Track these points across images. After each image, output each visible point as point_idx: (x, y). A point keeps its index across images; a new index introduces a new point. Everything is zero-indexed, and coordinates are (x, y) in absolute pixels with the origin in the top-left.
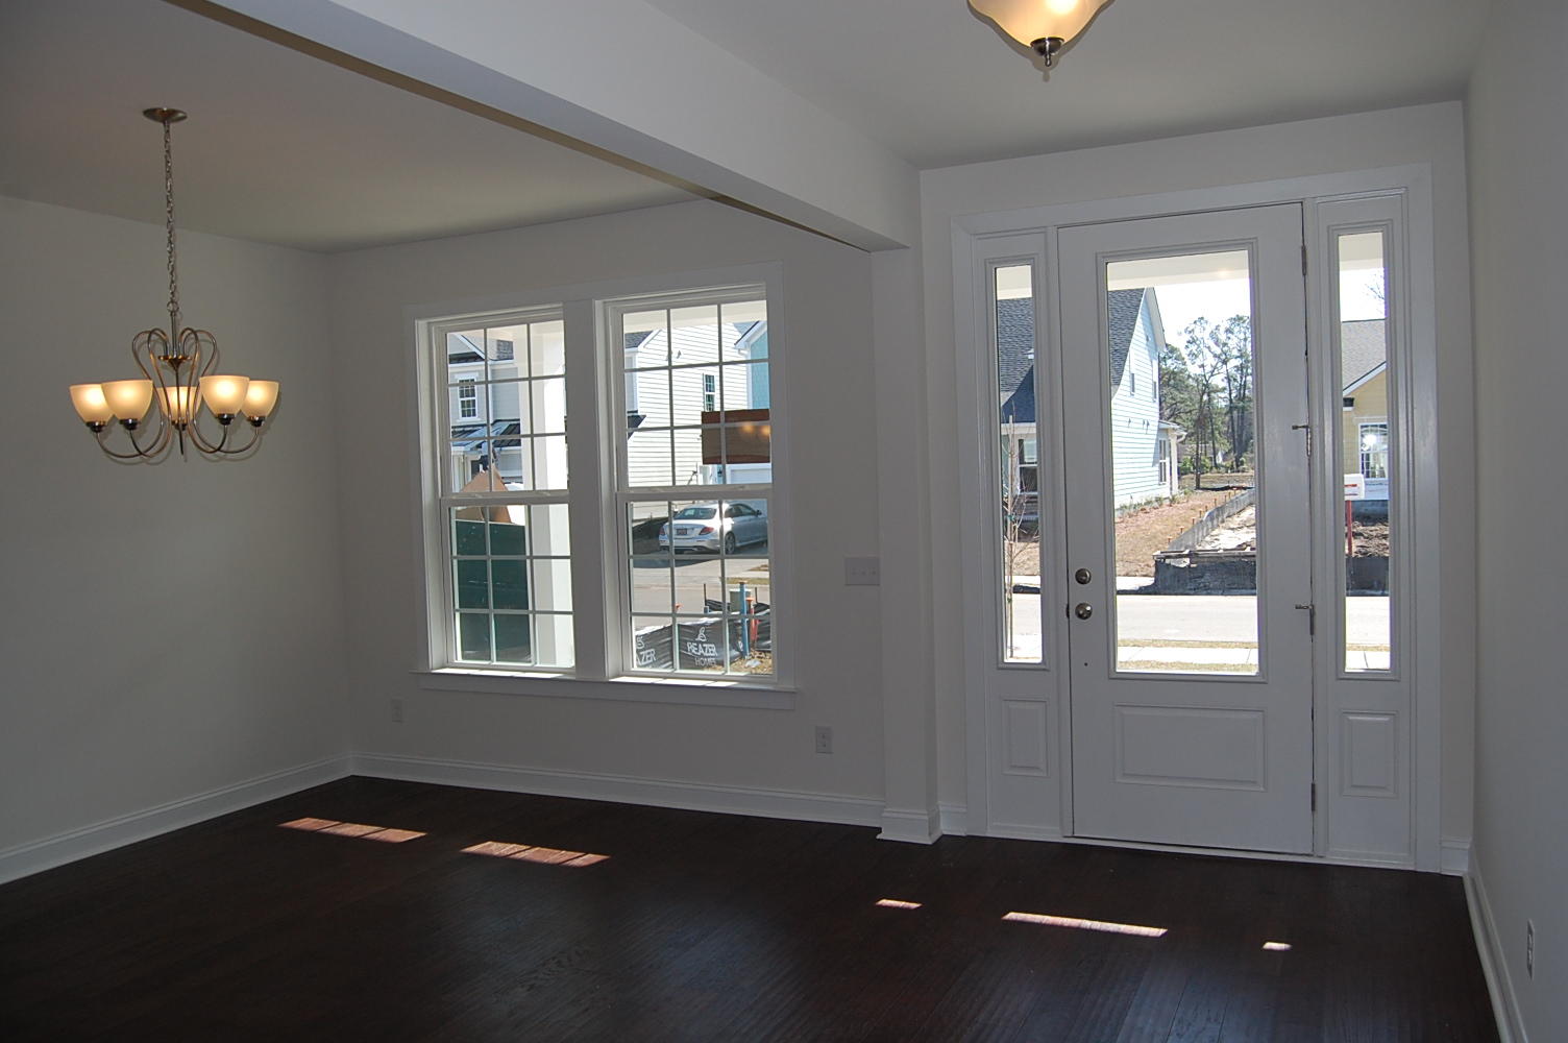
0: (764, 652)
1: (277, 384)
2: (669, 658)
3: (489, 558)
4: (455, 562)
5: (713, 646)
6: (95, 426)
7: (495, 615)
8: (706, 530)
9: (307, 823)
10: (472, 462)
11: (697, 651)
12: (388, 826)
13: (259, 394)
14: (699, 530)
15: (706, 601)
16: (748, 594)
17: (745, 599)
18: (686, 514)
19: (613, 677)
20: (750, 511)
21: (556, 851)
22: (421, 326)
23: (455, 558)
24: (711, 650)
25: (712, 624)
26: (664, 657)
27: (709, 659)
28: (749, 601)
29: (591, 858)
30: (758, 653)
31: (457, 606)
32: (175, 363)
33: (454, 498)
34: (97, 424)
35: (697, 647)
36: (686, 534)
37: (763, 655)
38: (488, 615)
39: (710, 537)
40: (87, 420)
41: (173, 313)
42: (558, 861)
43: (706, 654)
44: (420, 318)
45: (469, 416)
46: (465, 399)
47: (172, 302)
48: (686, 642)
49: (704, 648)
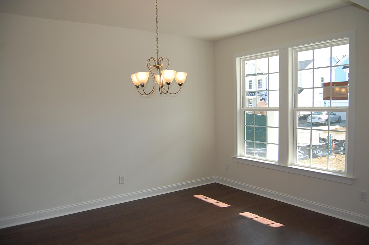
0: (336, 154)
1: (186, 73)
2: (308, 154)
3: (255, 126)
4: (245, 127)
5: (321, 151)
6: (137, 86)
7: (256, 143)
8: (320, 118)
9: (200, 197)
10: (260, 99)
11: (316, 152)
12: (221, 201)
13: (181, 77)
14: (318, 118)
15: (319, 138)
16: (332, 137)
17: (331, 138)
18: (315, 114)
19: (290, 166)
20: (332, 114)
21: (267, 219)
22: (238, 59)
23: (245, 126)
24: (320, 152)
25: (321, 145)
26: (307, 153)
27: (320, 155)
28: (332, 139)
29: (278, 225)
30: (334, 154)
31: (245, 139)
32: (158, 67)
33: (246, 108)
34: (138, 85)
35: (316, 151)
36: (314, 119)
37: (336, 155)
38: (253, 143)
39: (321, 120)
40: (135, 85)
41: (157, 53)
42: (267, 224)
43: (319, 153)
44: (238, 57)
45: (260, 88)
46: (259, 84)
47: (157, 49)
48: (313, 150)
49: (318, 152)
